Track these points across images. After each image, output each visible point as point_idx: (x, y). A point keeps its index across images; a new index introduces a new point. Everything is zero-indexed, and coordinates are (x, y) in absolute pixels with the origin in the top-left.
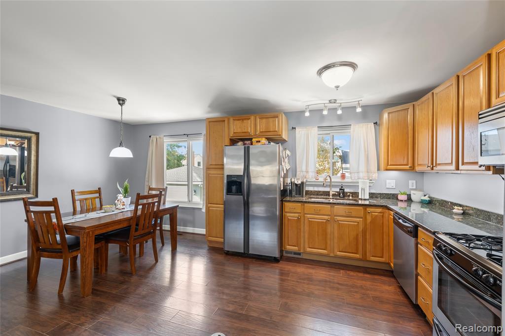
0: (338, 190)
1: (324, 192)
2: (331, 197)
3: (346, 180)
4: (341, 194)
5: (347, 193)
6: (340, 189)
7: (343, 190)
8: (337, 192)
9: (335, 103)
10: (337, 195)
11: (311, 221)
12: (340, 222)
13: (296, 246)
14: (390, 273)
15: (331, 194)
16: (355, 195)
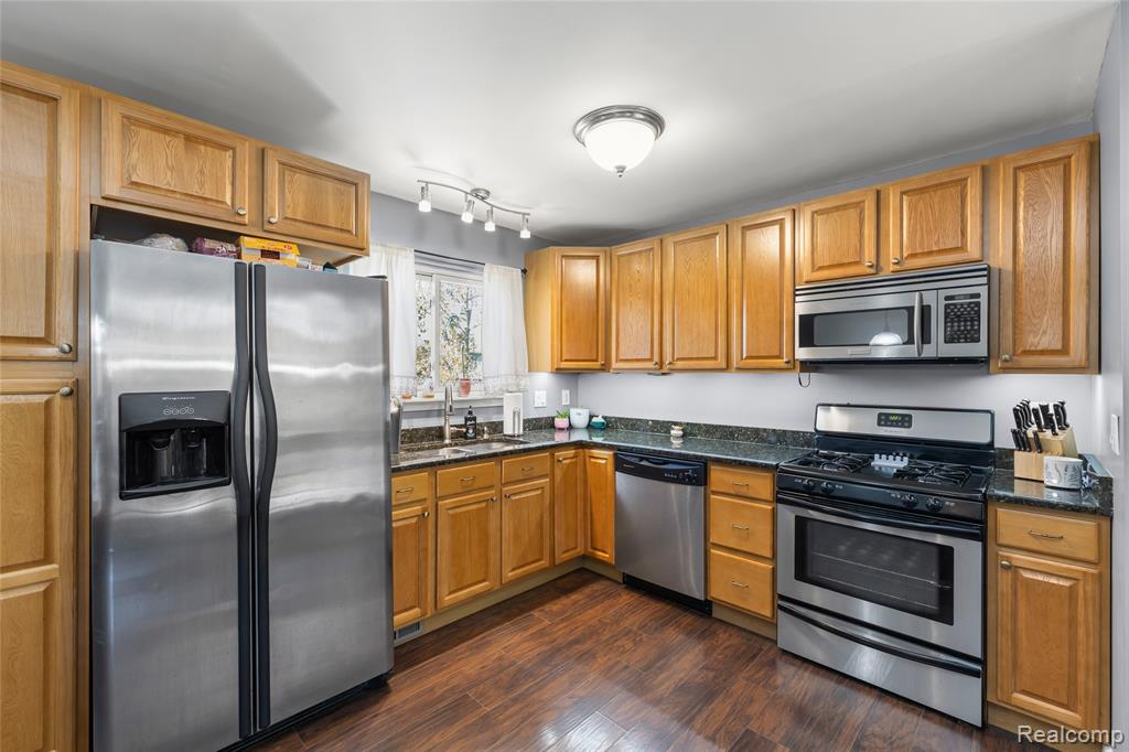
0: (461, 421)
1: (429, 430)
2: (447, 441)
3: (473, 395)
4: (471, 431)
5: (481, 424)
6: (467, 419)
7: (475, 419)
8: (461, 426)
9: (483, 199)
10: (460, 436)
11: (457, 514)
12: (513, 498)
13: (414, 607)
14: (579, 575)
15: (447, 434)
16: (497, 427)
